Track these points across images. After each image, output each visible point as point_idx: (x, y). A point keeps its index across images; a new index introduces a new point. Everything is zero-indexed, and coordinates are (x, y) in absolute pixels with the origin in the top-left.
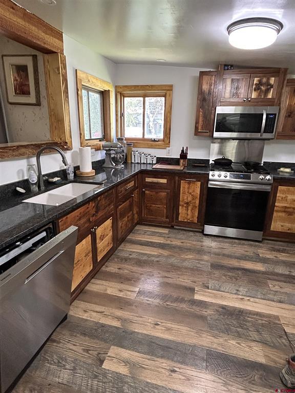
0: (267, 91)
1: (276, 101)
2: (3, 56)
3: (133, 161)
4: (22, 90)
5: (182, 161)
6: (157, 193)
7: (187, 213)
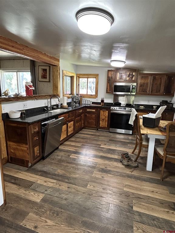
0: (132, 77)
1: (136, 81)
2: (39, 66)
3: (82, 103)
4: (44, 77)
5: (102, 103)
6: (91, 115)
7: (103, 124)
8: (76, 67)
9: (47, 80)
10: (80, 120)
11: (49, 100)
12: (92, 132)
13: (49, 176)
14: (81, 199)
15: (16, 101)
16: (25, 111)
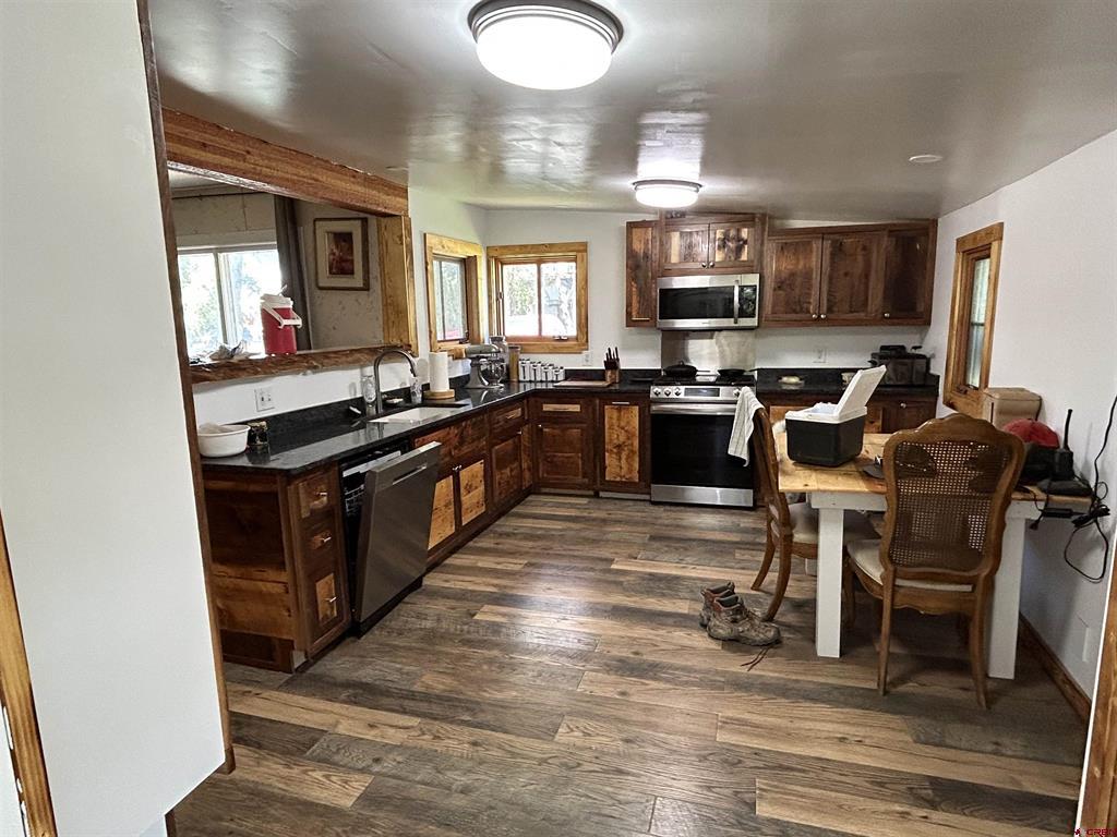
0: (739, 250)
1: (755, 263)
2: (316, 220)
3: (521, 379)
4: (342, 267)
5: (609, 373)
6: (564, 430)
7: (621, 466)
8: (485, 215)
9: (358, 281)
10: (515, 456)
11: (369, 370)
12: (572, 506)
13: (385, 701)
14: (532, 787)
15: (224, 379)
16: (264, 423)
